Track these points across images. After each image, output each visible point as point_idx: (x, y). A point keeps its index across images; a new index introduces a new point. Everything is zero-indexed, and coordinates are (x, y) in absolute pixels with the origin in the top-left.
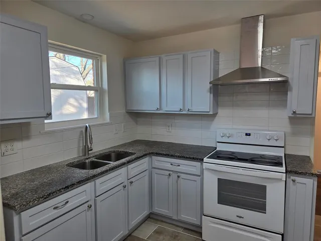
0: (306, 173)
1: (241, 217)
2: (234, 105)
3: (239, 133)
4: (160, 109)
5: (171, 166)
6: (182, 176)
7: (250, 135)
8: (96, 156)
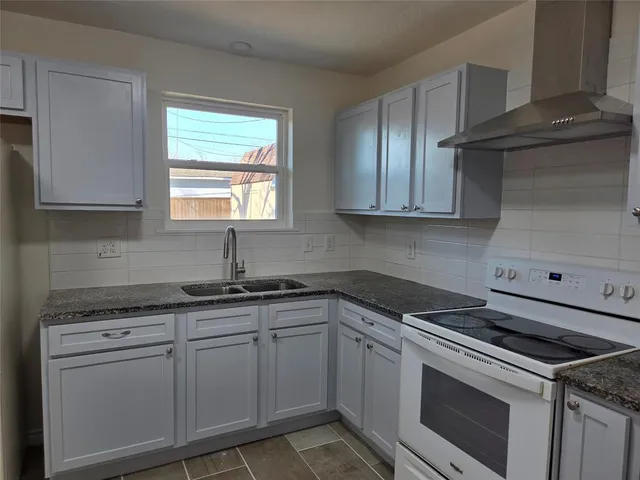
0: (607, 394)
1: (457, 469)
2: (535, 200)
3: (535, 270)
4: (377, 207)
5: (362, 322)
6: (377, 347)
7: (559, 279)
8: (248, 282)
